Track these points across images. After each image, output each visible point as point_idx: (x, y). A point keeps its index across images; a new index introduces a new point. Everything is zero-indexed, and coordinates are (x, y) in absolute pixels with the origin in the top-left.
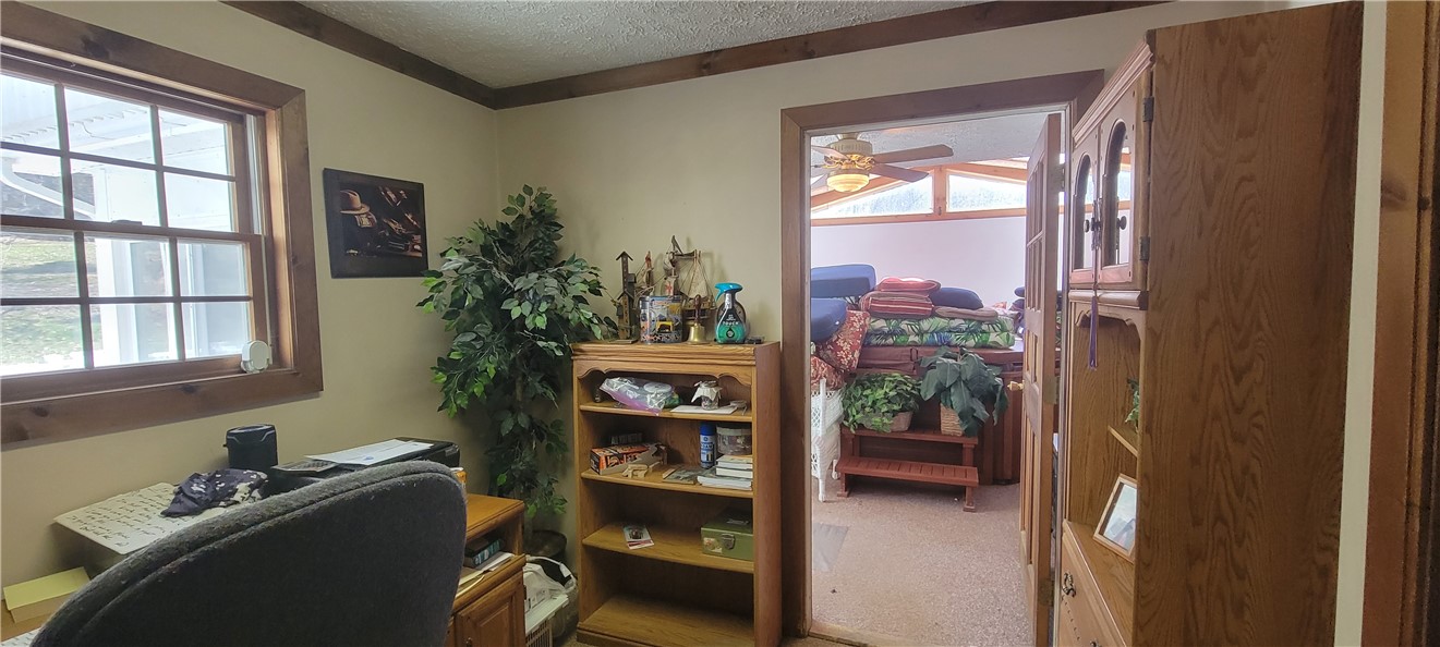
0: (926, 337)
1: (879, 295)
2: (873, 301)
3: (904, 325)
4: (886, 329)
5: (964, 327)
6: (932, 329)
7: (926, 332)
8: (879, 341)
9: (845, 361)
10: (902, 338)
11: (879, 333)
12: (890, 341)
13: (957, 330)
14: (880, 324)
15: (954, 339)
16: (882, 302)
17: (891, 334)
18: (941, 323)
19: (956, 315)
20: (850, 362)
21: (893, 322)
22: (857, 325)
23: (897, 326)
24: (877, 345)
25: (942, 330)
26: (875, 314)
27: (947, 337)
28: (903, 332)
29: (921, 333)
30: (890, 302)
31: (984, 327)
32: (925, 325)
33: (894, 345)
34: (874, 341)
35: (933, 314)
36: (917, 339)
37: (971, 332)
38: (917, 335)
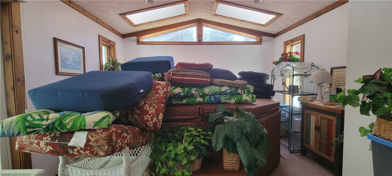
0: (207, 98)
1: (177, 71)
2: (173, 74)
3: (193, 91)
4: (182, 94)
5: (229, 91)
6: (211, 93)
7: (207, 95)
8: (177, 102)
9: (150, 124)
10: (192, 100)
11: (178, 96)
12: (185, 101)
13: (225, 93)
14: (178, 90)
15: (223, 99)
16: (180, 76)
17: (185, 97)
18: (215, 89)
19: (224, 84)
20: (155, 124)
21: (187, 89)
22: (161, 92)
23: (189, 92)
24: (177, 105)
25: (216, 93)
26: (174, 83)
27: (220, 98)
28: (193, 96)
29: (203, 96)
30: (185, 75)
31: (239, 91)
32: (207, 90)
33: (187, 104)
34: (174, 102)
35: (211, 84)
36: (201, 100)
37: (232, 94)
38: (201, 97)
